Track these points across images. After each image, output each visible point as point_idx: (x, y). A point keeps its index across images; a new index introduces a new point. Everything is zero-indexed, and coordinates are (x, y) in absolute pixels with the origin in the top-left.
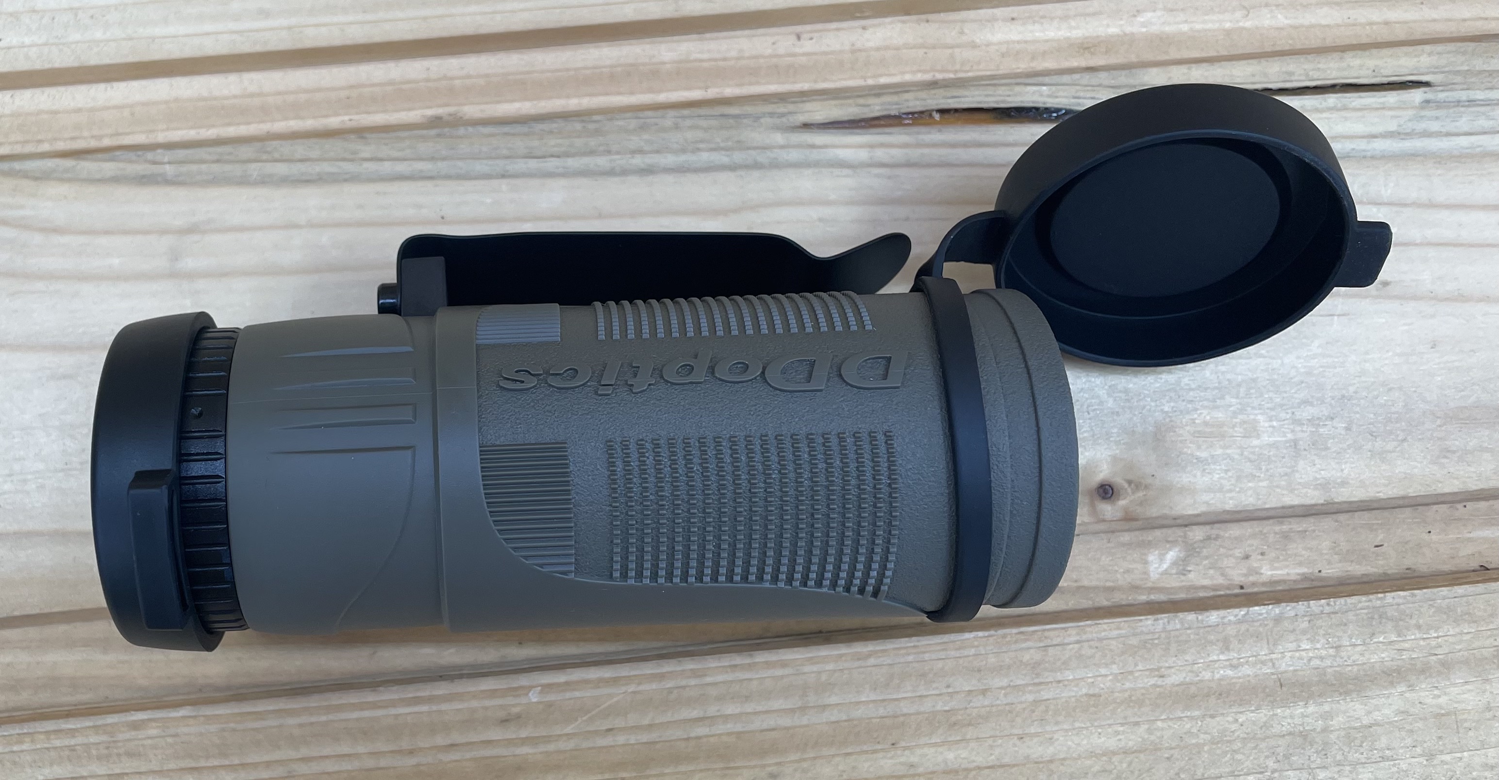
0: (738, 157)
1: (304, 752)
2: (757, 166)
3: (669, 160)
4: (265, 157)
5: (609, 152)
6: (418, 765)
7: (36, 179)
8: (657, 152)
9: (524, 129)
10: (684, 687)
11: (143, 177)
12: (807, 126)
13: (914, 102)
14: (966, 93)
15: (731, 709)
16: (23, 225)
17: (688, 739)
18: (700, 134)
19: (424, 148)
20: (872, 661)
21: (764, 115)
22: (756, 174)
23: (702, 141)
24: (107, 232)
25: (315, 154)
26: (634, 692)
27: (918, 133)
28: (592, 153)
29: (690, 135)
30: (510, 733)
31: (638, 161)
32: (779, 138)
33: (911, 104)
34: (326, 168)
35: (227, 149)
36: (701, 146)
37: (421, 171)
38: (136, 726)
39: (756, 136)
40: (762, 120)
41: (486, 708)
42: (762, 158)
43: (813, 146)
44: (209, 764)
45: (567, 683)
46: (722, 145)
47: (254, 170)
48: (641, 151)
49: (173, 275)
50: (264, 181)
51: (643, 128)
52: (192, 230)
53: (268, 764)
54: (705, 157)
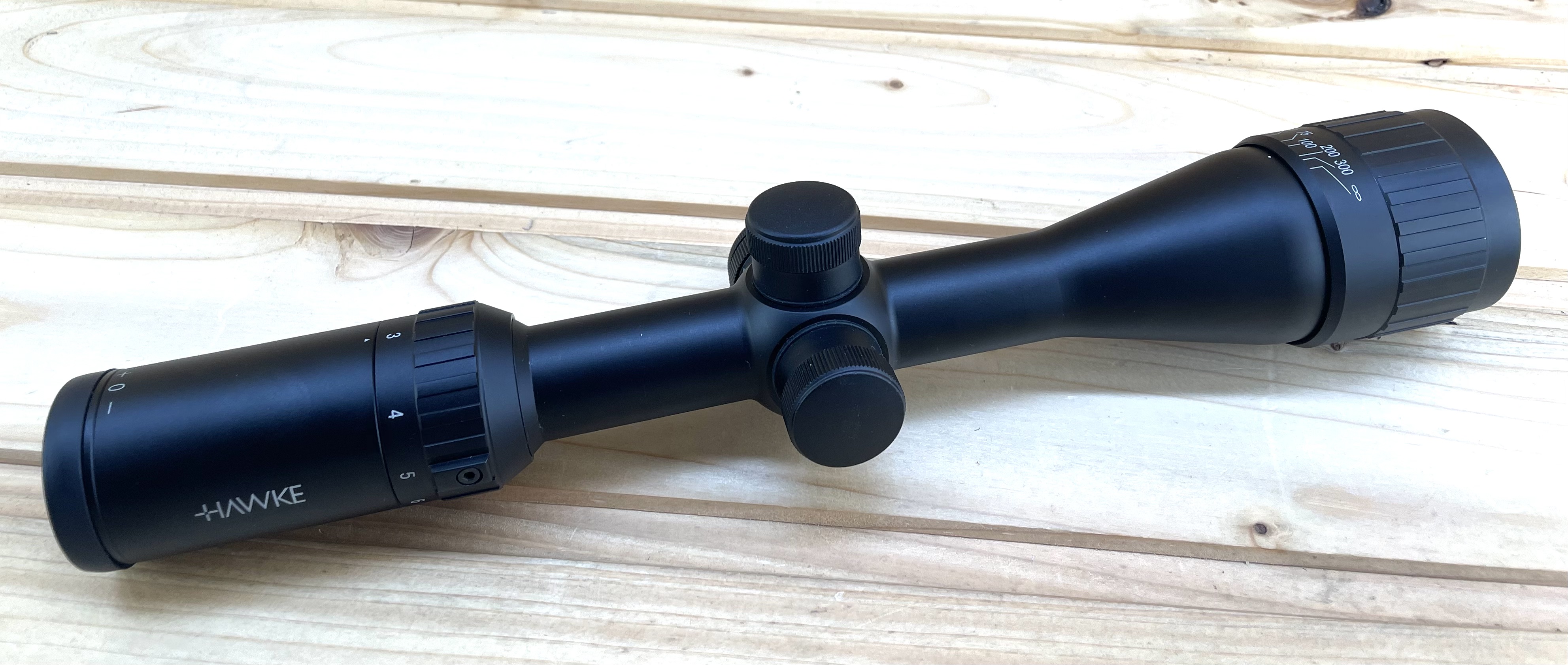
1: (666, 608)
6: (745, 633)
10: (949, 610)
15: (982, 631)
17: (949, 649)
20: (1091, 614)
26: (913, 608)
30: (817, 621)
38: (549, 569)
41: (802, 600)
44: (594, 605)
45: (863, 592)
53: (638, 612)
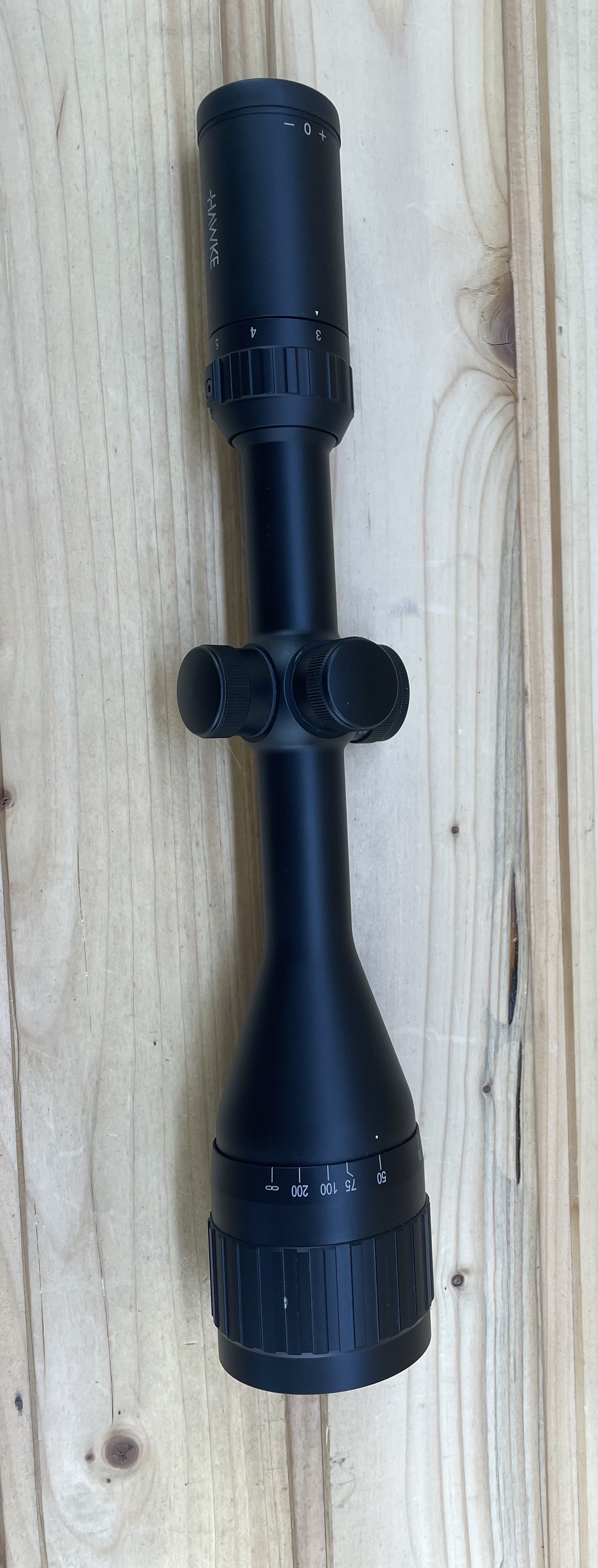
0: (501, 841)
2: (496, 850)
3: (501, 808)
4: (513, 605)
5: (507, 777)
7: (508, 489)
8: (505, 802)
9: (520, 736)
11: (506, 544)
12: (513, 876)
13: (522, 929)
14: (525, 955)
16: (486, 482)
18: (513, 823)
19: (514, 686)
21: (520, 855)
22: (493, 850)
23: (509, 824)
24: (480, 524)
25: (513, 630)
27: (507, 930)
28: (507, 768)
29: (513, 817)
31: (502, 792)
32: (509, 862)
33: (522, 927)
34: (506, 636)
35: (518, 587)
36: (507, 823)
37: (502, 683)
39: (510, 851)
40: (517, 854)
42: (500, 853)
43: (504, 878)
46: (507, 833)
47: (507, 600)
48: (506, 793)
49: (458, 555)
50: (501, 605)
51: (517, 795)
52: (480, 566)
54: (502, 825)
